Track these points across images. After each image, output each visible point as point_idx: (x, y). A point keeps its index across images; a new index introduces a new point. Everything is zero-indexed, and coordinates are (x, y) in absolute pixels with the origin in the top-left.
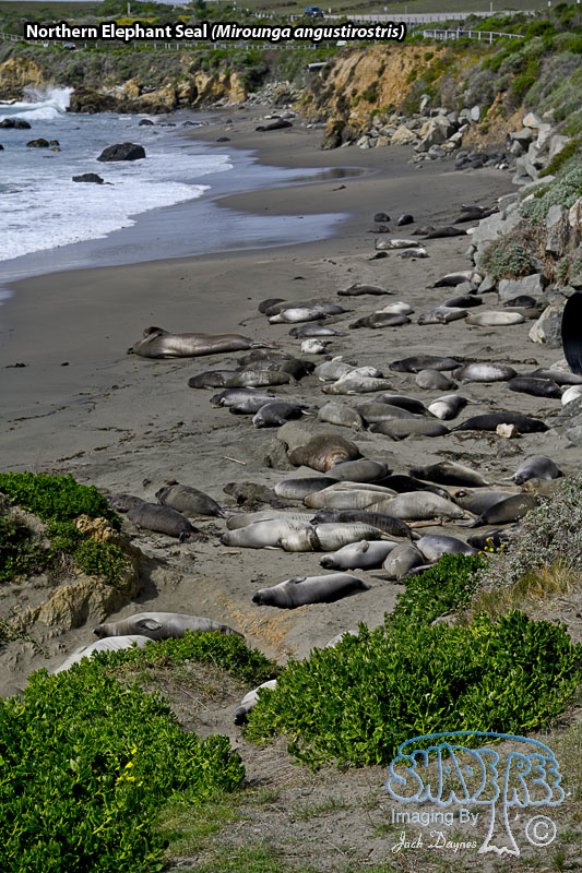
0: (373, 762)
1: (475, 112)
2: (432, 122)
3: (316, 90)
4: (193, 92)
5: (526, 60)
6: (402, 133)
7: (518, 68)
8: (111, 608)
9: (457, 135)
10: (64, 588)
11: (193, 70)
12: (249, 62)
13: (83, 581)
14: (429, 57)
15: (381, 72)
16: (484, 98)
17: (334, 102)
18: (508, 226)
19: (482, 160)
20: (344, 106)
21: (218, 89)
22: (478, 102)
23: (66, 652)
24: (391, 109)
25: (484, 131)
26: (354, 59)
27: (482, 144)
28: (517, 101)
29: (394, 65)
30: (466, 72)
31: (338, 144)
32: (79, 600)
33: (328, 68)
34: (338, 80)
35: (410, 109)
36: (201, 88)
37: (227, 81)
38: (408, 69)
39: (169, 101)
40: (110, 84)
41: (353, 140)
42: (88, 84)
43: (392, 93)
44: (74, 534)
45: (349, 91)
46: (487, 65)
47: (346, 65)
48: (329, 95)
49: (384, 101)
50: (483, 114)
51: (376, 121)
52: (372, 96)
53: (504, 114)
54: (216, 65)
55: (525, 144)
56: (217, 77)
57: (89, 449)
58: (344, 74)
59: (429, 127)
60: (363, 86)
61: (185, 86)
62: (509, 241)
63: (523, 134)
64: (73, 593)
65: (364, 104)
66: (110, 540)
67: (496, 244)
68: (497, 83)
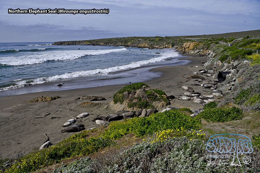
0: (217, 122)
1: (202, 50)
2: (196, 51)
3: (181, 47)
4: (165, 47)
5: (209, 44)
6: (192, 52)
7: (207, 45)
8: (166, 105)
9: (199, 53)
10: (161, 103)
11: (165, 44)
12: (172, 43)
13: (163, 102)
14: (196, 43)
15: (190, 45)
16: (203, 48)
17: (183, 48)
18: (209, 64)
19: (203, 56)
20: (185, 49)
21: (168, 46)
22: (202, 49)
23: (162, 110)
24: (191, 49)
25: (203, 52)
26: (186, 43)
27: (203, 54)
28: (207, 49)
29: (191, 44)
30: (201, 45)
31: (184, 53)
32: (163, 104)
33: (183, 44)
34: (184, 46)
35: (193, 49)
36: (166, 47)
37: (170, 46)
38: (193, 45)
39: (163, 48)
40: (155, 46)
41: (186, 53)
42: (153, 46)
43: (191, 47)
44: (162, 97)
45: (185, 47)
46: (204, 44)
47: (185, 44)
48: (183, 47)
49: (190, 48)
50: (203, 50)
51: (189, 51)
52: (188, 48)
53: (206, 50)
54: (168, 44)
55: (209, 54)
56: (168, 45)
57: (159, 88)
58: (185, 45)
59: (196, 52)
60: (187, 47)
61: (164, 46)
62: (209, 66)
63: (209, 53)
64: (162, 103)
65: (187, 49)
66: (166, 98)
67: (208, 66)
68: (205, 47)
